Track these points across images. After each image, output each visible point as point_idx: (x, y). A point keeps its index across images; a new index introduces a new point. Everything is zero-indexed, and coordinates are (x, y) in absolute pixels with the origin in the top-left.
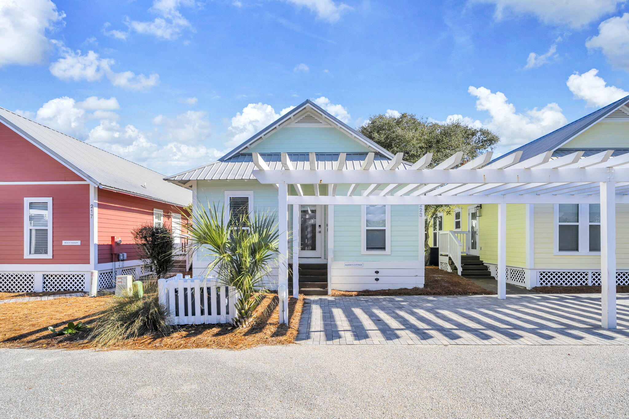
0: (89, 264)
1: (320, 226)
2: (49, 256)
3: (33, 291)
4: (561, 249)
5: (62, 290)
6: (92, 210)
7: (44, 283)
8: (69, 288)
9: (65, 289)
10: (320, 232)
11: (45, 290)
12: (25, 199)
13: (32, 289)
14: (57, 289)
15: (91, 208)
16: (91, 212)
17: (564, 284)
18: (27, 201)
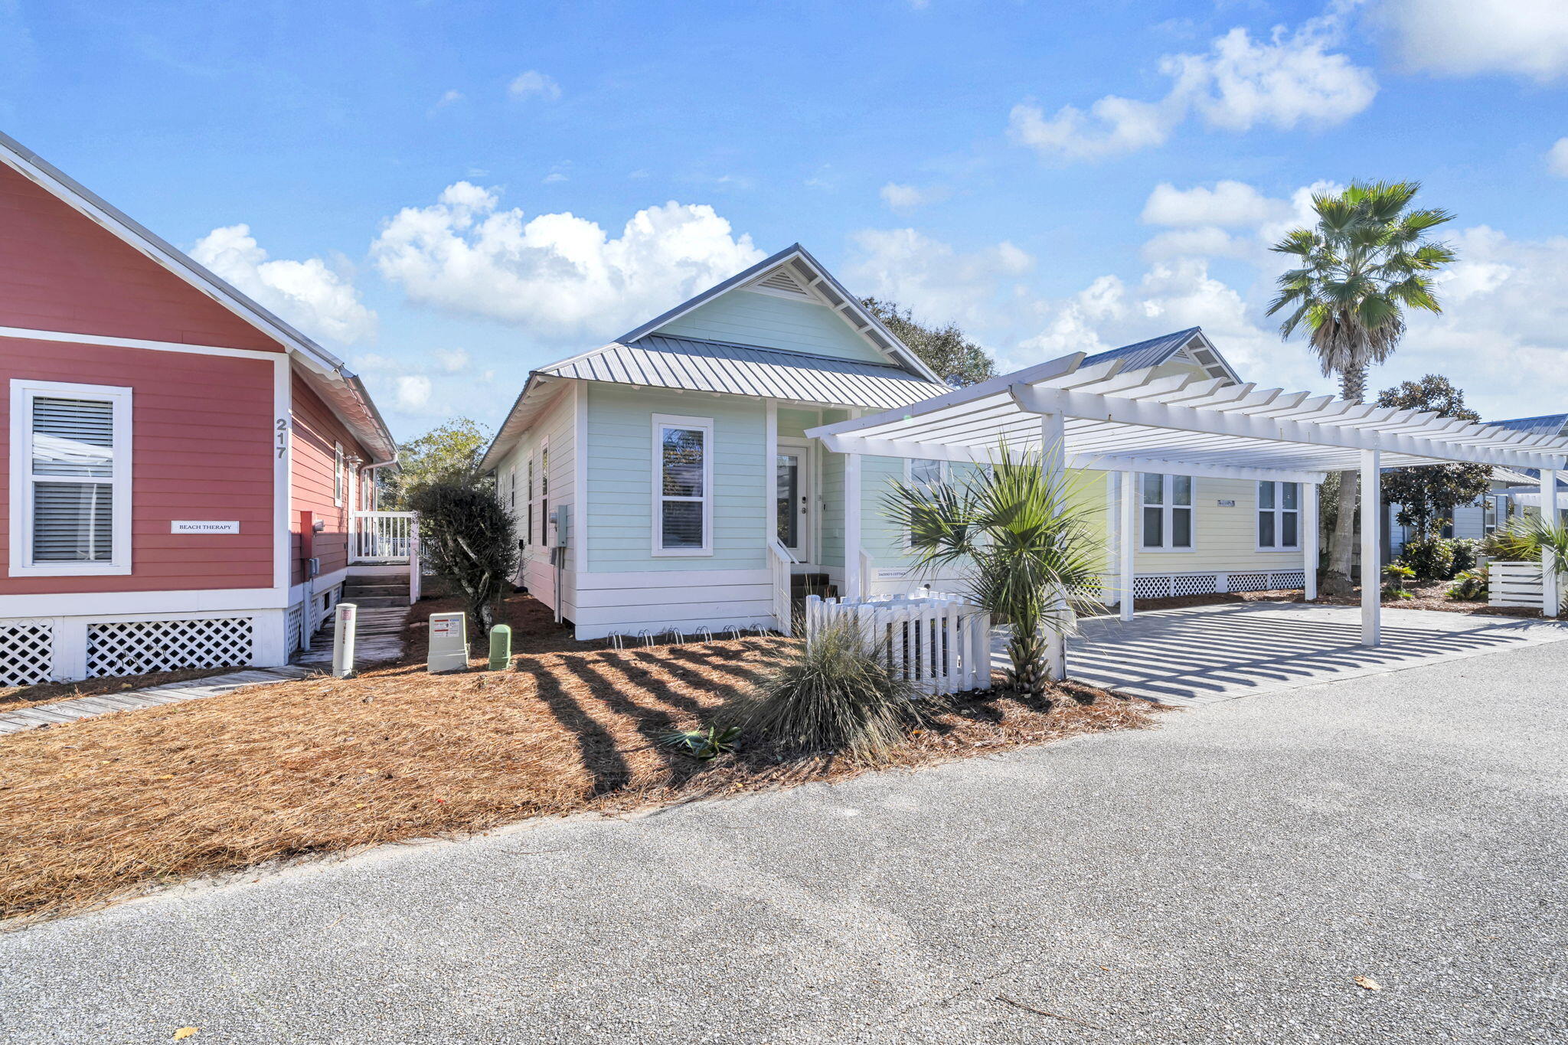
0: (272, 587)
1: (804, 499)
2: (121, 563)
3: (49, 679)
4: (1146, 545)
5: (166, 668)
6: (281, 436)
7: (93, 651)
8: (191, 660)
9: (179, 664)
10: (805, 511)
11: (94, 672)
12: (15, 384)
13: (42, 674)
14: (146, 668)
15: (280, 428)
16: (277, 440)
17: (1146, 595)
18: (22, 392)
